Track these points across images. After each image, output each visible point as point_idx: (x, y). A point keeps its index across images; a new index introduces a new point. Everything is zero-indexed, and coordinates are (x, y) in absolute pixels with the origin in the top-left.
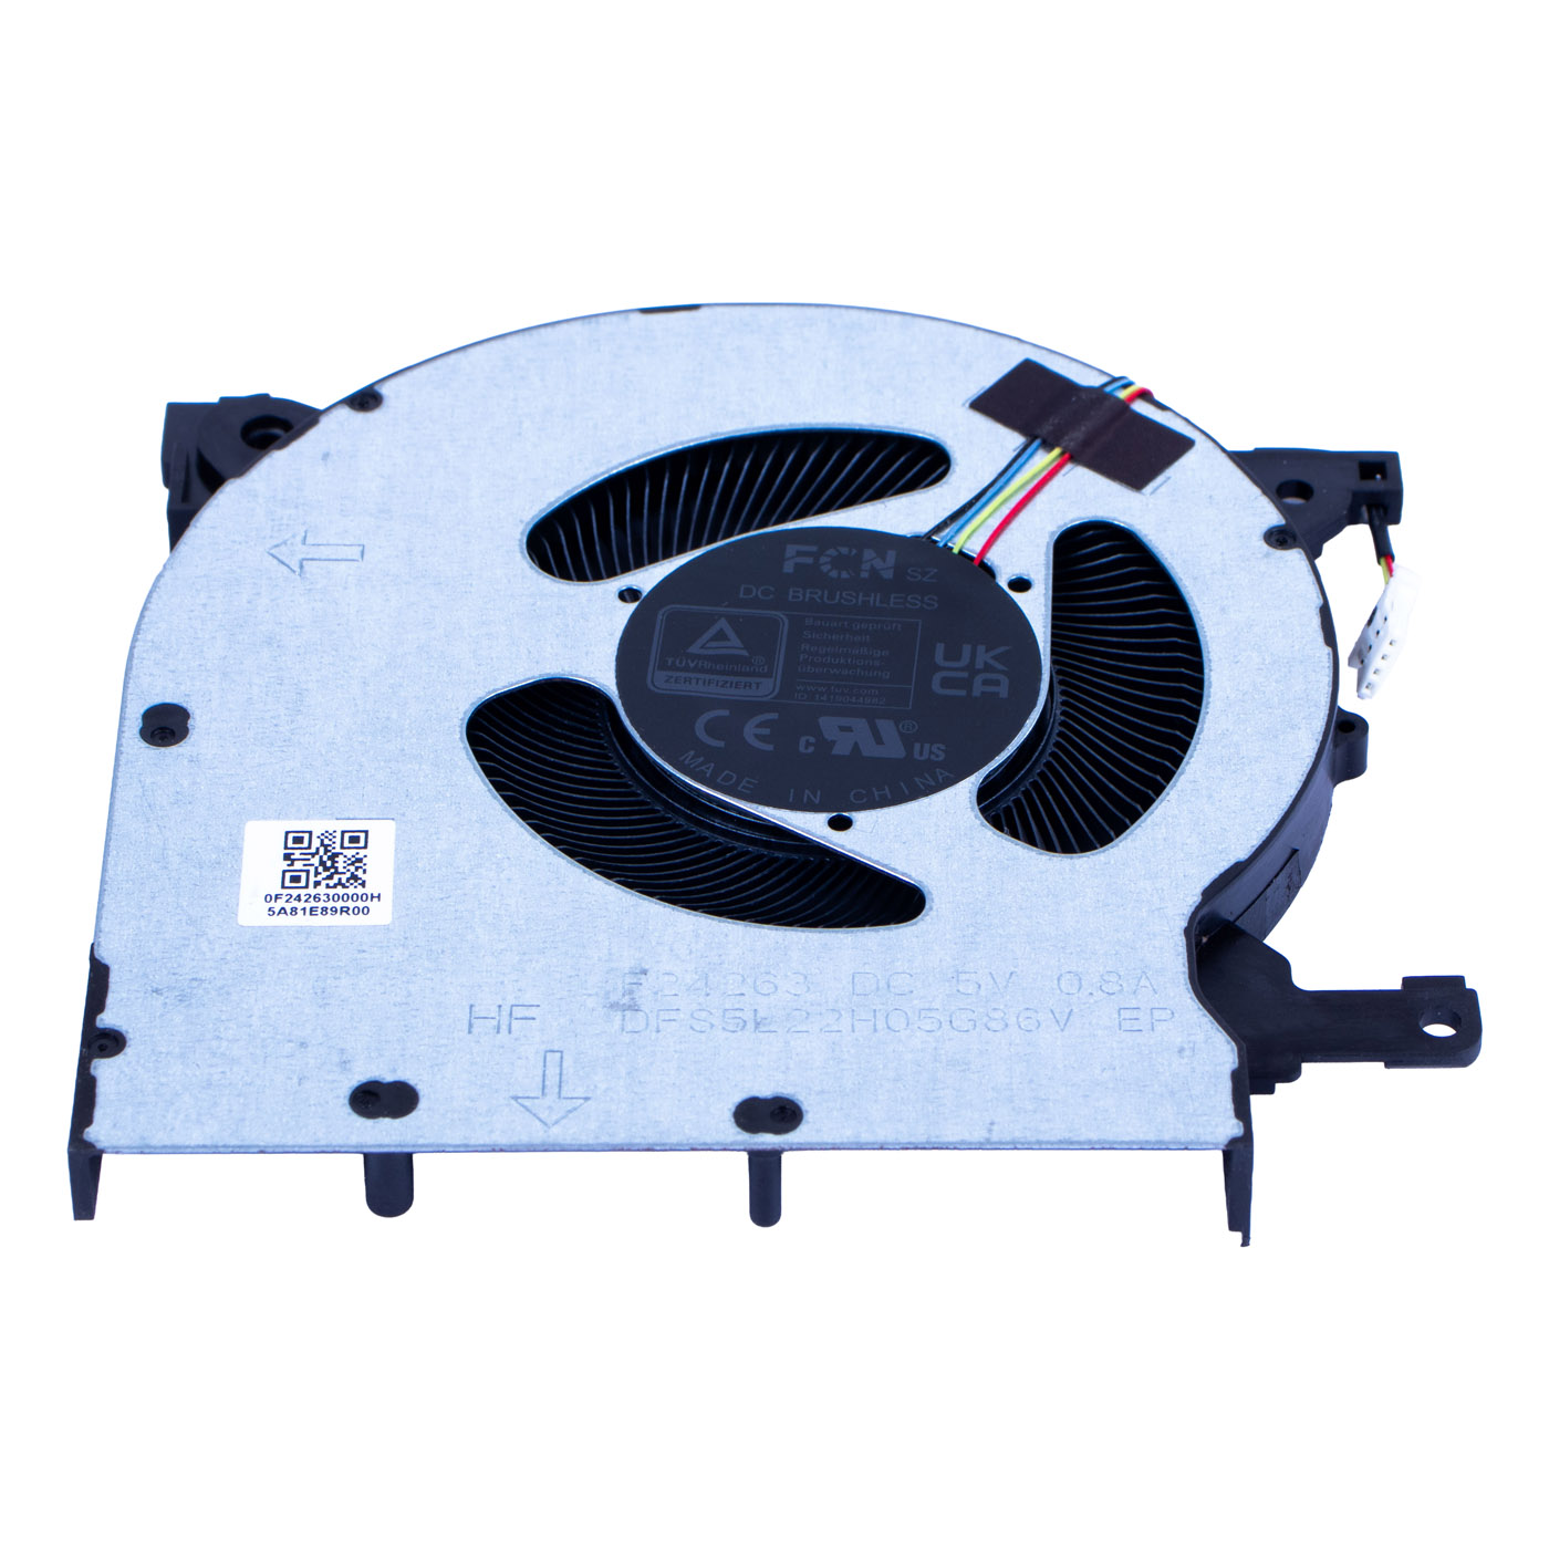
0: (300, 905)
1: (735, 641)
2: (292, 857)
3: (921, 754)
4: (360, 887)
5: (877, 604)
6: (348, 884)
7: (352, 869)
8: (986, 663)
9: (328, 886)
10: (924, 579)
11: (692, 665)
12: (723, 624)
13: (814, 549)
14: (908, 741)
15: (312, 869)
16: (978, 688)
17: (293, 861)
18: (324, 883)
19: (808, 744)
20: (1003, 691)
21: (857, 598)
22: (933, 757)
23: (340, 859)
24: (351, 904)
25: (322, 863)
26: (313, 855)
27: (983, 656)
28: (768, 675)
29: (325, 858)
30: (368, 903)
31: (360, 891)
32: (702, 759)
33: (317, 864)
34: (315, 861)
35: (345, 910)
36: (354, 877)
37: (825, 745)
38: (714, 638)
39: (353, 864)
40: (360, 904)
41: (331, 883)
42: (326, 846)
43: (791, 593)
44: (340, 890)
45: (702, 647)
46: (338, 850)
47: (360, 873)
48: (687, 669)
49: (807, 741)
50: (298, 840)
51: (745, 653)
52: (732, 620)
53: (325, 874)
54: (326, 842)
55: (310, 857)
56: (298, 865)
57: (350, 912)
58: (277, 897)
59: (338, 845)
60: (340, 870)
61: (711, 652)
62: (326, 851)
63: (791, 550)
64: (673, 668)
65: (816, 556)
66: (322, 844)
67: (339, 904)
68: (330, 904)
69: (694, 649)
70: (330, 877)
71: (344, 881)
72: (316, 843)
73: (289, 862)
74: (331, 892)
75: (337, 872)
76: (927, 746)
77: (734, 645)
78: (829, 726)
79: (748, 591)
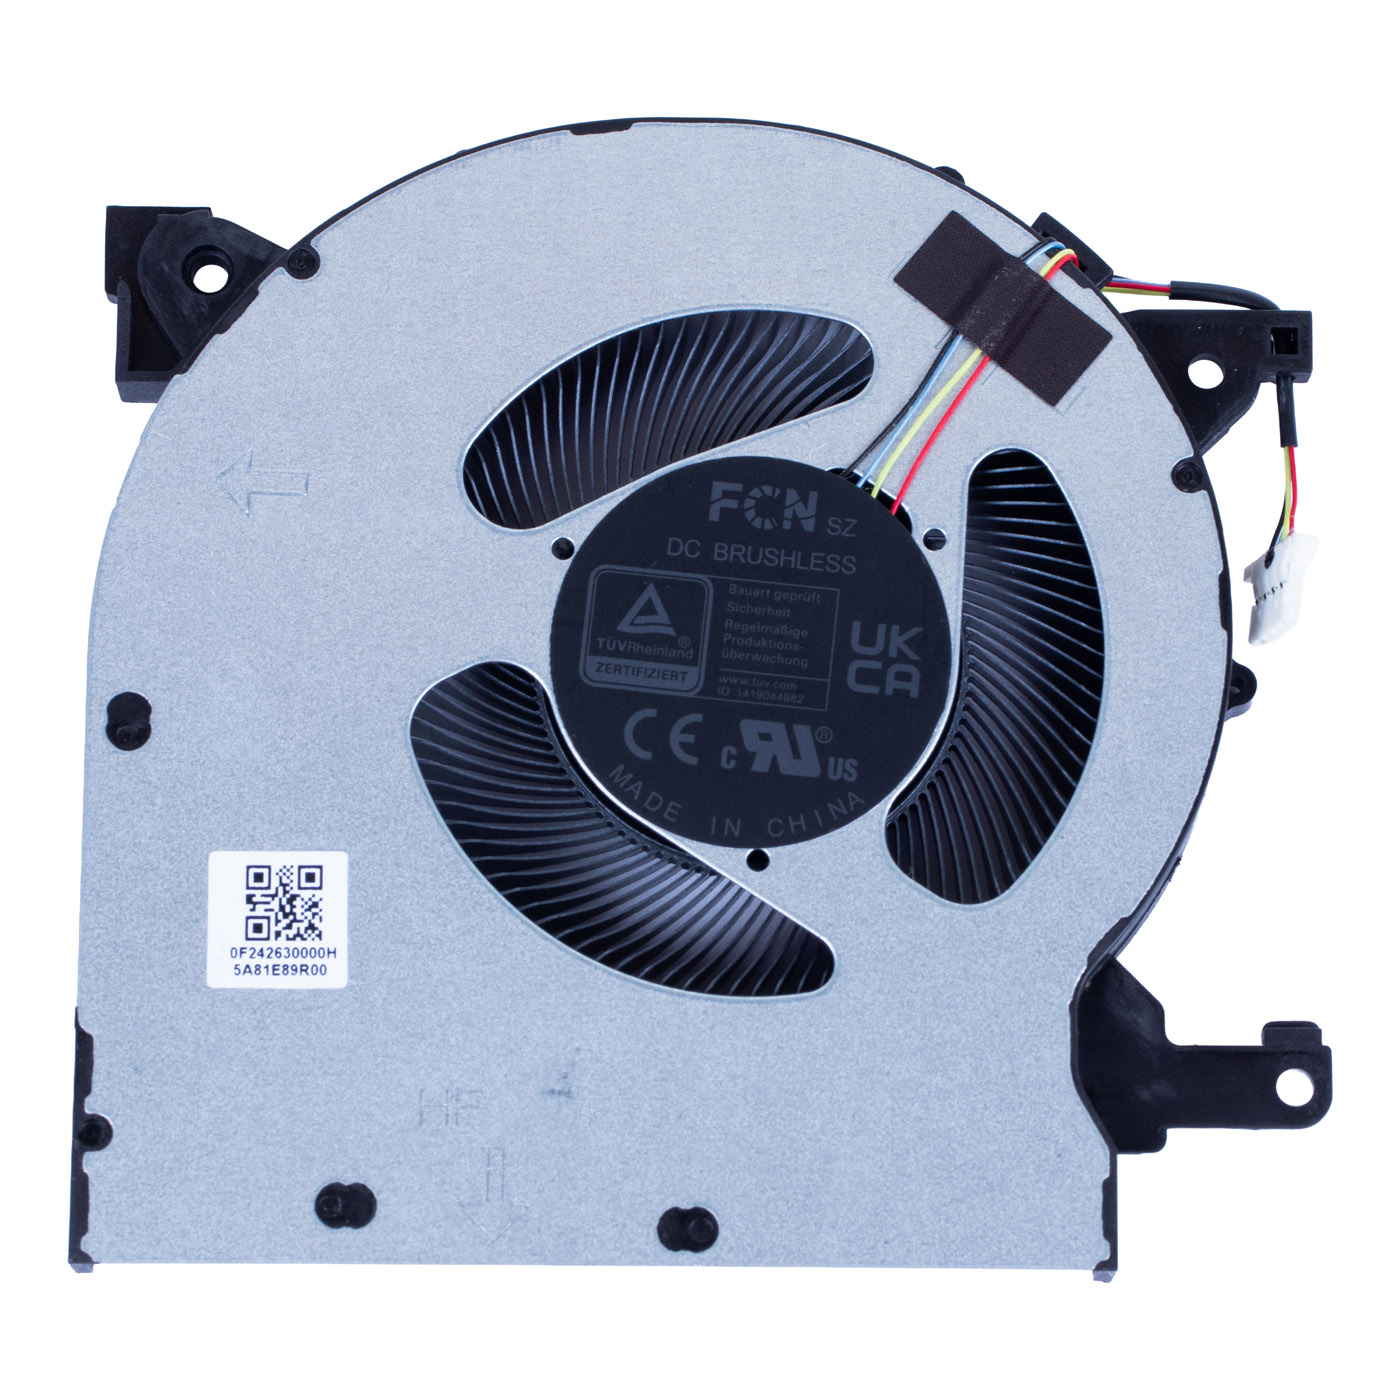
0: (263, 962)
1: (662, 616)
2: (254, 899)
3: (835, 773)
4: (317, 939)
5: (799, 567)
6: (305, 936)
7: (309, 915)
8: (900, 651)
9: (288, 939)
10: (844, 534)
11: (621, 649)
12: (651, 592)
13: (738, 487)
14: (823, 752)
15: (272, 915)
16: (891, 685)
17: (255, 904)
18: (284, 933)
19: (730, 757)
20: (914, 688)
21: (779, 557)
22: (846, 777)
23: (298, 902)
24: (309, 961)
25: (282, 908)
26: (273, 896)
27: (898, 642)
28: (694, 662)
29: (284, 902)
30: (325, 961)
31: (317, 944)
32: (630, 776)
33: (277, 909)
34: (275, 905)
35: (304, 969)
36: (312, 927)
37: (745, 758)
38: (642, 613)
39: (309, 909)
40: (318, 961)
41: (292, 933)
42: (284, 886)
43: (716, 551)
44: (299, 943)
45: (632, 624)
46: (295, 891)
47: (316, 921)
48: (616, 654)
49: (729, 752)
50: (259, 877)
51: (671, 632)
52: (661, 585)
53: (285, 922)
54: (285, 881)
55: (269, 899)
56: (260, 910)
57: (309, 971)
58: (242, 951)
59: (295, 885)
60: (299, 917)
61: (641, 630)
62: (285, 892)
63: (718, 488)
64: (604, 653)
65: (740, 497)
66: (281, 884)
67: (299, 961)
68: (290, 961)
69: (624, 626)
70: (289, 926)
71: (302, 932)
72: (275, 883)
73: (251, 906)
74: (291, 945)
75: (295, 920)
76: (841, 760)
77: (660, 623)
78: (750, 729)
79: (675, 547)
